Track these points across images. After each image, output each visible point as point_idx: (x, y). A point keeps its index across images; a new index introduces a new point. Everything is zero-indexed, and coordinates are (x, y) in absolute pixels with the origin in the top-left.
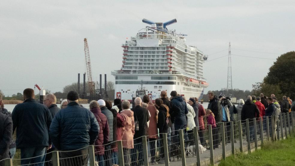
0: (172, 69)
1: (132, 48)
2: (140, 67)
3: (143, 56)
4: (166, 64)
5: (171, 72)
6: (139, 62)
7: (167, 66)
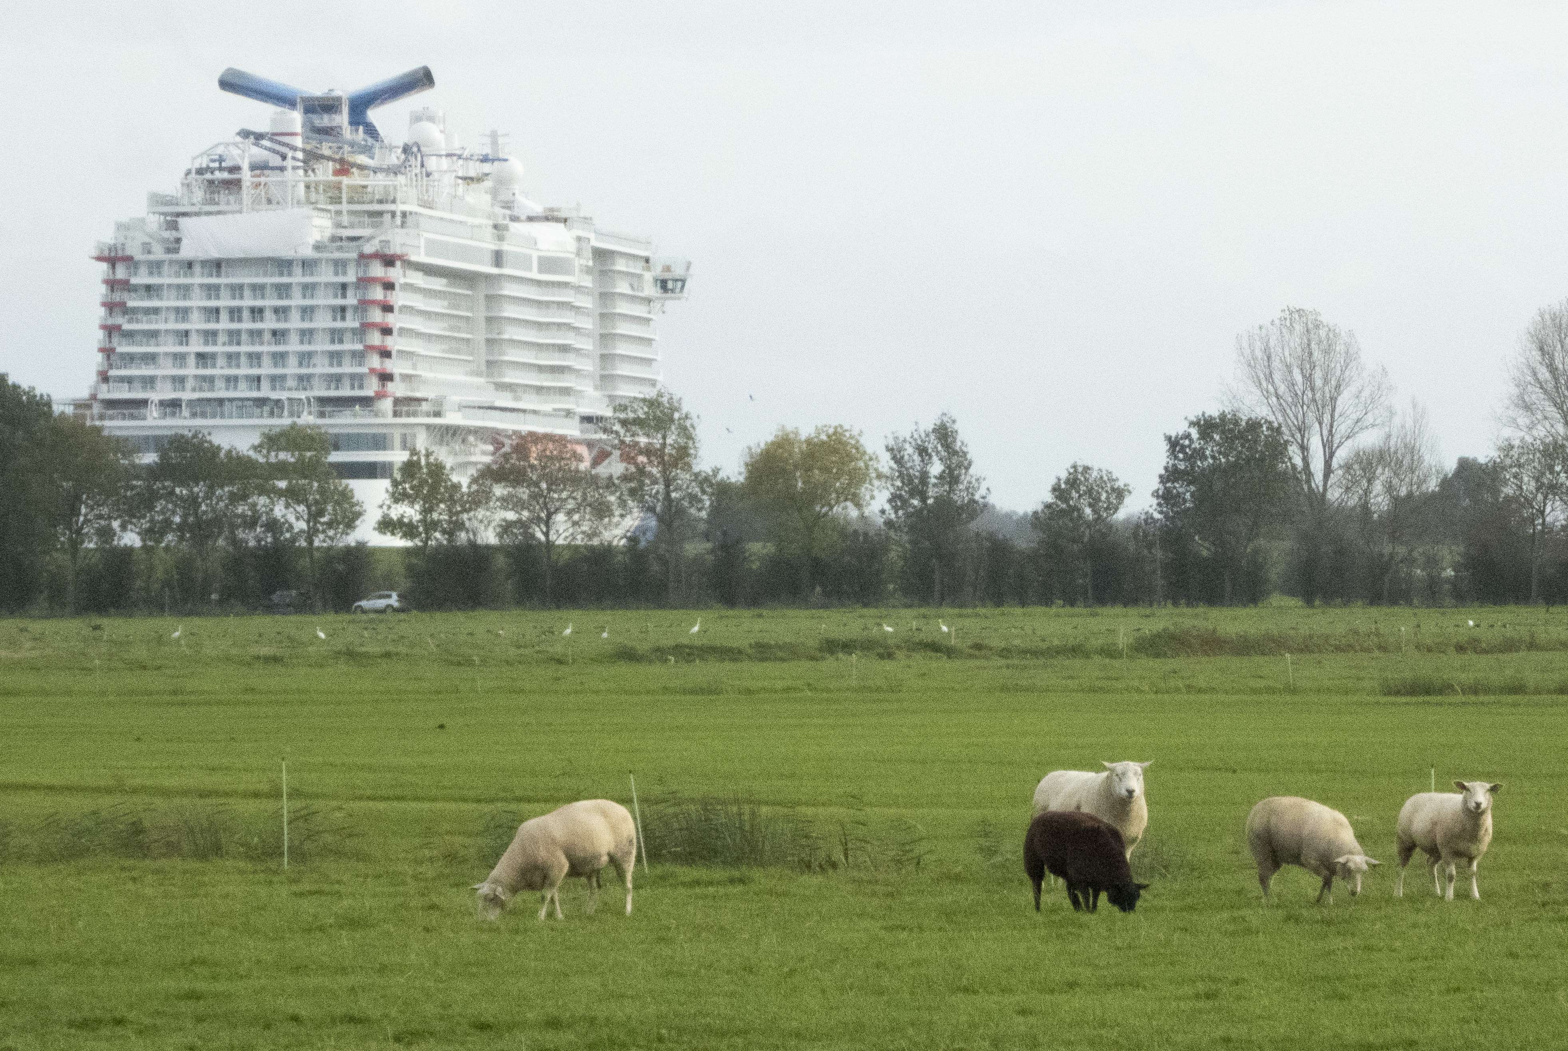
0: (397, 389)
1: (155, 267)
2: (204, 378)
3: (217, 310)
4: (359, 357)
5: (387, 405)
6: (196, 346)
7: (365, 370)
